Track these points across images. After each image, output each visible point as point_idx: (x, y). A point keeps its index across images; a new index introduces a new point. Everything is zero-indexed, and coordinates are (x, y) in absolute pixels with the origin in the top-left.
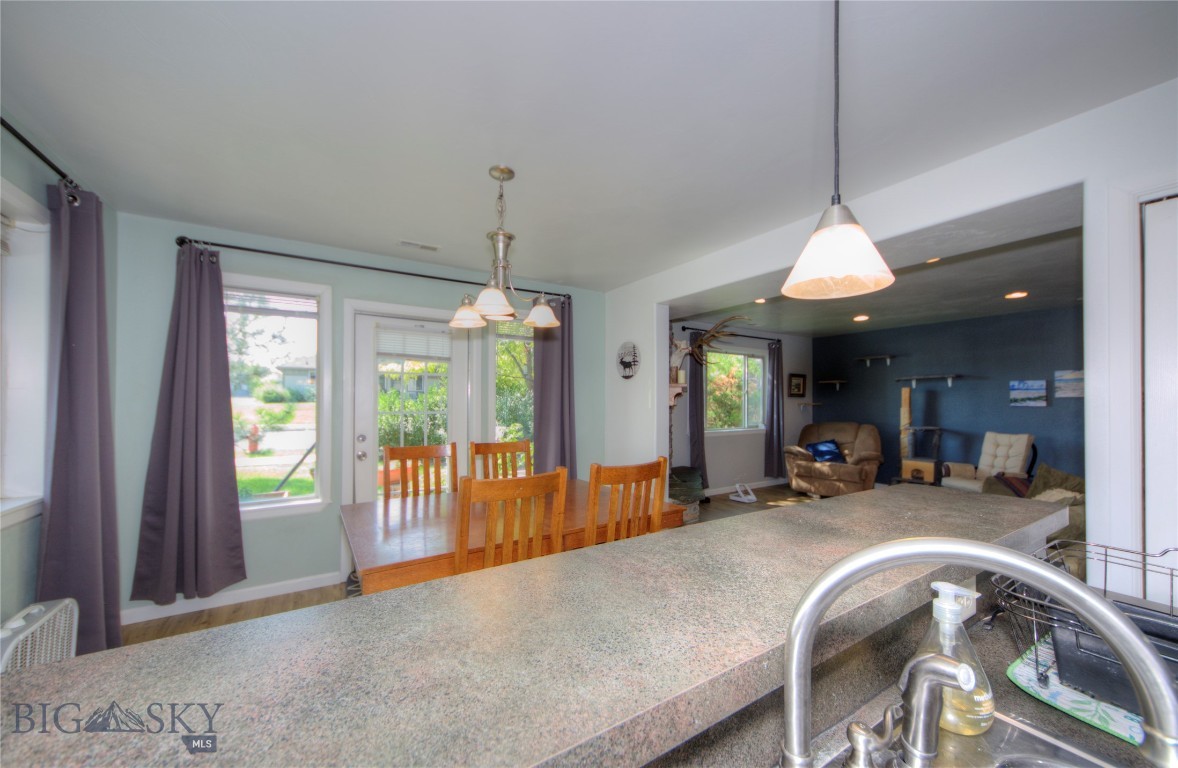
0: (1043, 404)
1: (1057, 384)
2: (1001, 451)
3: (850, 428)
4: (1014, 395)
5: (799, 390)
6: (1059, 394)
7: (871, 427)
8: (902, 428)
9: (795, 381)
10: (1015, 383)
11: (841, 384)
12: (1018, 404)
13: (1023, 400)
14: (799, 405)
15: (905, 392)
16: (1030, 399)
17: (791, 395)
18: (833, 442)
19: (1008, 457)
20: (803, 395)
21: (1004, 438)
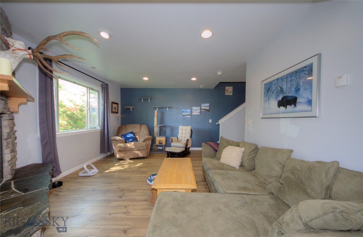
0: (190, 116)
1: (193, 111)
2: (184, 132)
3: (138, 126)
4: (184, 114)
5: (116, 110)
6: (193, 114)
7: (146, 126)
8: (155, 126)
9: (114, 106)
10: (184, 110)
11: (132, 108)
12: (184, 117)
13: (186, 115)
14: (116, 117)
15: (156, 112)
16: (187, 115)
17: (113, 112)
18: (132, 133)
19: (186, 133)
20: (117, 113)
21: (184, 128)
